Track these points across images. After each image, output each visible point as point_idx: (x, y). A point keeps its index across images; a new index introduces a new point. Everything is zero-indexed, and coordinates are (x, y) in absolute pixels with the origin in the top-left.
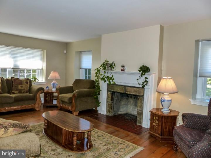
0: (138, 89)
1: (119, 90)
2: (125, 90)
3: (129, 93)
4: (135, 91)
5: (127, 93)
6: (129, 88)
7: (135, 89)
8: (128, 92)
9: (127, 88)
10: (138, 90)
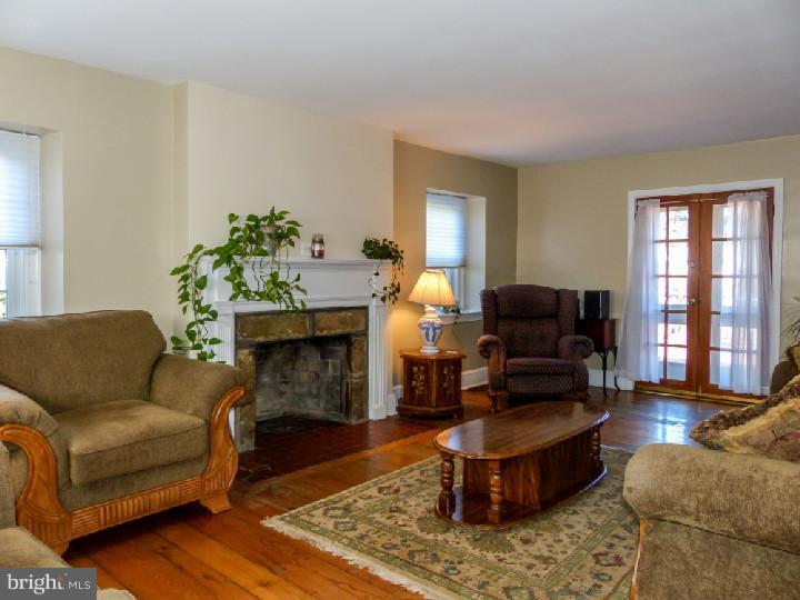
0: (350, 314)
1: (290, 331)
2: (314, 325)
3: (325, 333)
4: (343, 322)
5: (318, 333)
6: (326, 315)
7: (343, 314)
8: (322, 330)
9: (318, 315)
10: (351, 317)
